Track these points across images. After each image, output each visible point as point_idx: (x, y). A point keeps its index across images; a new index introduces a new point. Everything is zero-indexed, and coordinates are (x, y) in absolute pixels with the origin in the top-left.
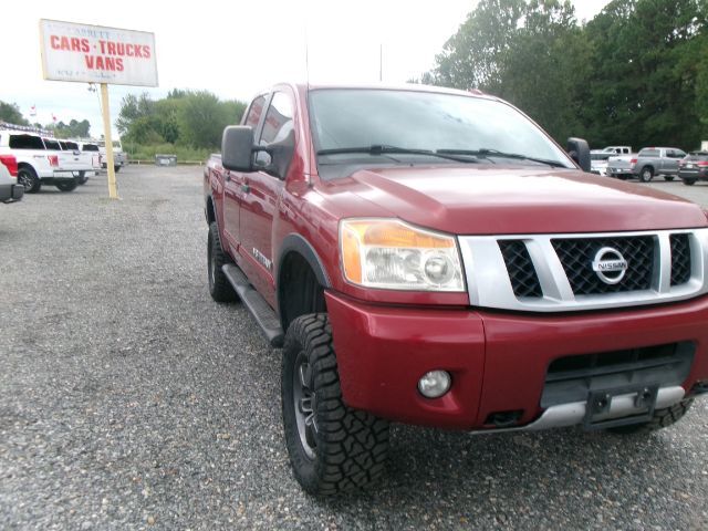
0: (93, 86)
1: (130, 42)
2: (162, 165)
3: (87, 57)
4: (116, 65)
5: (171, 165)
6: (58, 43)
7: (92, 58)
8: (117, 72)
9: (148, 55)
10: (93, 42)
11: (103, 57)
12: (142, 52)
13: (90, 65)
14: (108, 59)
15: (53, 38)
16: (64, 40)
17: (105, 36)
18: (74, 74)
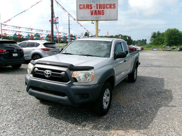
0: (93, 22)
1: (108, 3)
2: (154, 50)
3: (91, 11)
4: (102, 13)
5: (156, 50)
6: (82, 7)
7: (93, 11)
8: (102, 15)
9: (114, 7)
10: (94, 5)
11: (97, 10)
12: (112, 6)
13: (92, 14)
14: (99, 11)
15: (80, 5)
16: (84, 5)
17: (98, 2)
18: (86, 17)
